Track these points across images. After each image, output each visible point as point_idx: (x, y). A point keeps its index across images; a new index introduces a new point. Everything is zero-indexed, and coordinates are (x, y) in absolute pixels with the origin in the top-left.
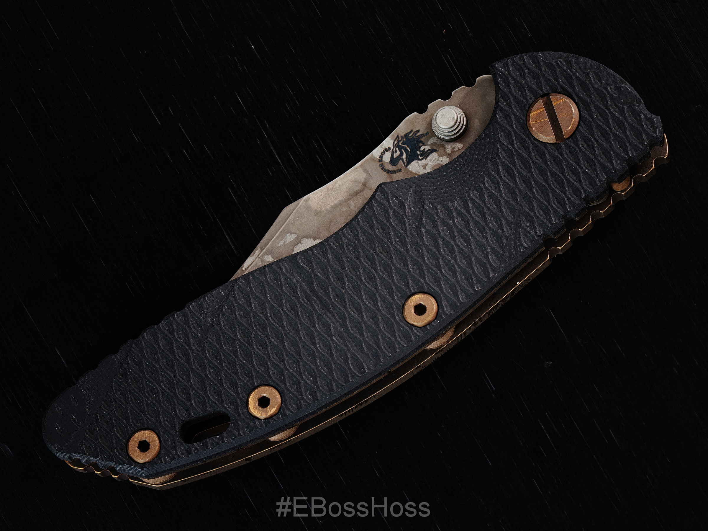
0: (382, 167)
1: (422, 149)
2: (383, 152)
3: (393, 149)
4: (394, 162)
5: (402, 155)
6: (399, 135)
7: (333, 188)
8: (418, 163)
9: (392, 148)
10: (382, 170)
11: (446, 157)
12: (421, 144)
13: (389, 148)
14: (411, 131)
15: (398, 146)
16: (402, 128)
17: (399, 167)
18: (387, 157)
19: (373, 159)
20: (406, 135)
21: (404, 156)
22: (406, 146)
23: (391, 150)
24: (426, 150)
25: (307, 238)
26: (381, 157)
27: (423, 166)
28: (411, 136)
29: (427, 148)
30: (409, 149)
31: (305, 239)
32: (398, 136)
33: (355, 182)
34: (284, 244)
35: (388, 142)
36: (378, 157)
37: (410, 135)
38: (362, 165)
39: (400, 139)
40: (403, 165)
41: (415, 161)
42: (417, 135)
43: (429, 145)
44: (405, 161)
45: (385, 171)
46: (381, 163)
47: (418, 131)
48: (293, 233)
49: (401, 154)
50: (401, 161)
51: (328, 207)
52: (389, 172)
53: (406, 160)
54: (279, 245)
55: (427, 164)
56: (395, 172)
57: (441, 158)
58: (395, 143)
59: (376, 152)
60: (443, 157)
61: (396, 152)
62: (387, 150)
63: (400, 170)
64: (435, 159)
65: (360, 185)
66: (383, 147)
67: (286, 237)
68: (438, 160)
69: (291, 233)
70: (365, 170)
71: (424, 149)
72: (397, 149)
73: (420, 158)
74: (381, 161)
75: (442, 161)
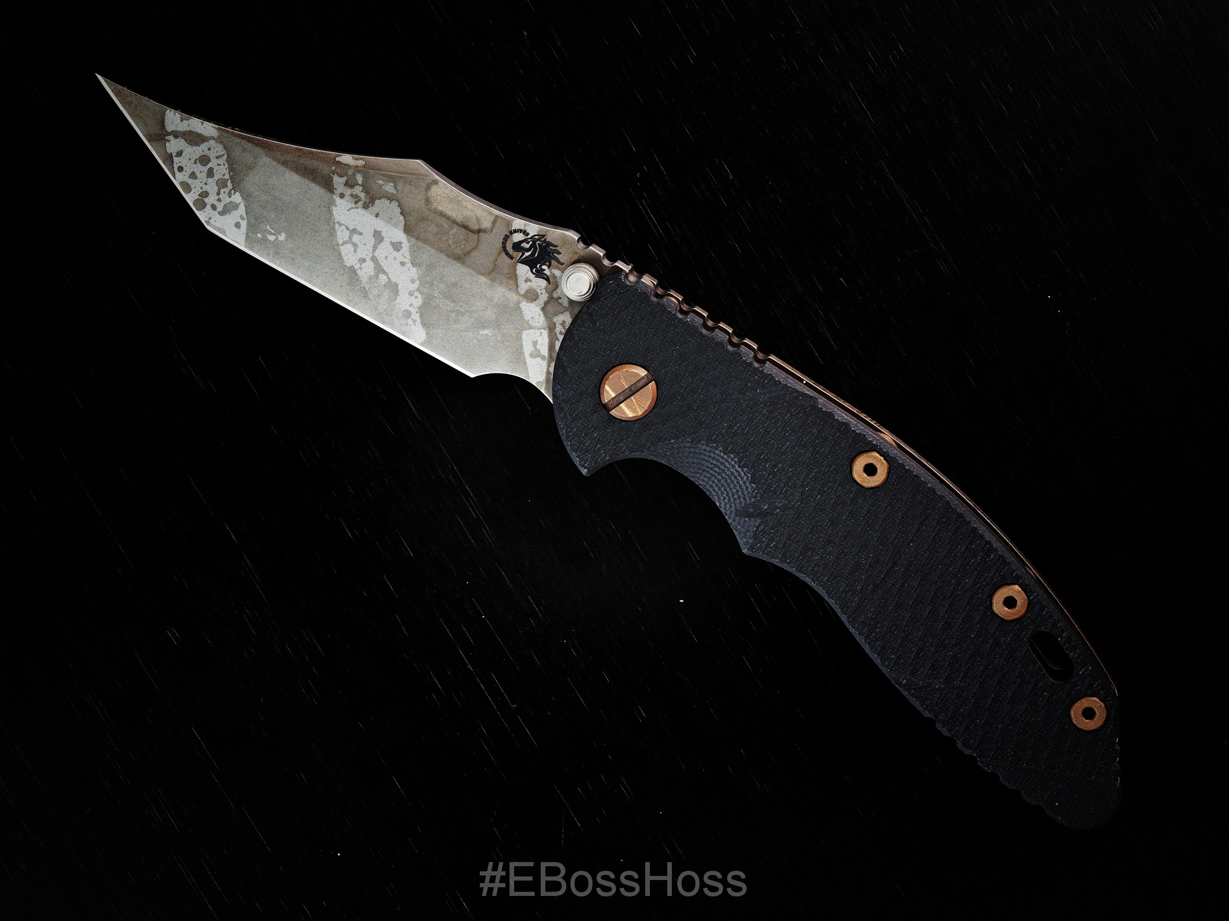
0: (506, 238)
1: (544, 267)
2: (520, 231)
3: (529, 239)
4: (517, 246)
5: (527, 252)
6: (546, 237)
7: (460, 201)
8: (528, 271)
9: (529, 236)
10: (502, 241)
11: (548, 295)
12: (547, 263)
13: (528, 234)
14: (556, 246)
15: (534, 243)
16: (555, 234)
17: (514, 256)
18: (518, 237)
19: (509, 223)
20: (549, 244)
21: (527, 254)
22: (538, 250)
23: (527, 237)
24: (544, 272)
25: (399, 206)
26: (515, 231)
27: (527, 278)
28: (550, 249)
29: (547, 272)
30: (537, 254)
31: (397, 204)
32: (544, 235)
33: (477, 219)
34: (382, 185)
35: (534, 228)
36: (513, 228)
37: (551, 247)
38: (497, 217)
39: (543, 240)
40: (518, 258)
41: (527, 268)
42: (555, 254)
43: (551, 272)
44: (524, 257)
45: (503, 243)
46: (509, 234)
47: (559, 253)
48: (396, 188)
49: (528, 250)
50: (521, 254)
51: (440, 208)
52: (504, 247)
53: (524, 258)
54: (377, 181)
55: (531, 281)
56: (507, 254)
57: (544, 291)
58: (536, 237)
59: (519, 223)
60: (546, 292)
61: (528, 243)
62: (525, 233)
63: (512, 258)
64: (540, 286)
65: (477, 227)
66: (527, 227)
67: (389, 183)
68: (541, 290)
70: (494, 222)
71: (544, 270)
72: (531, 242)
73: (534, 271)
74: (511, 233)
75: (542, 293)
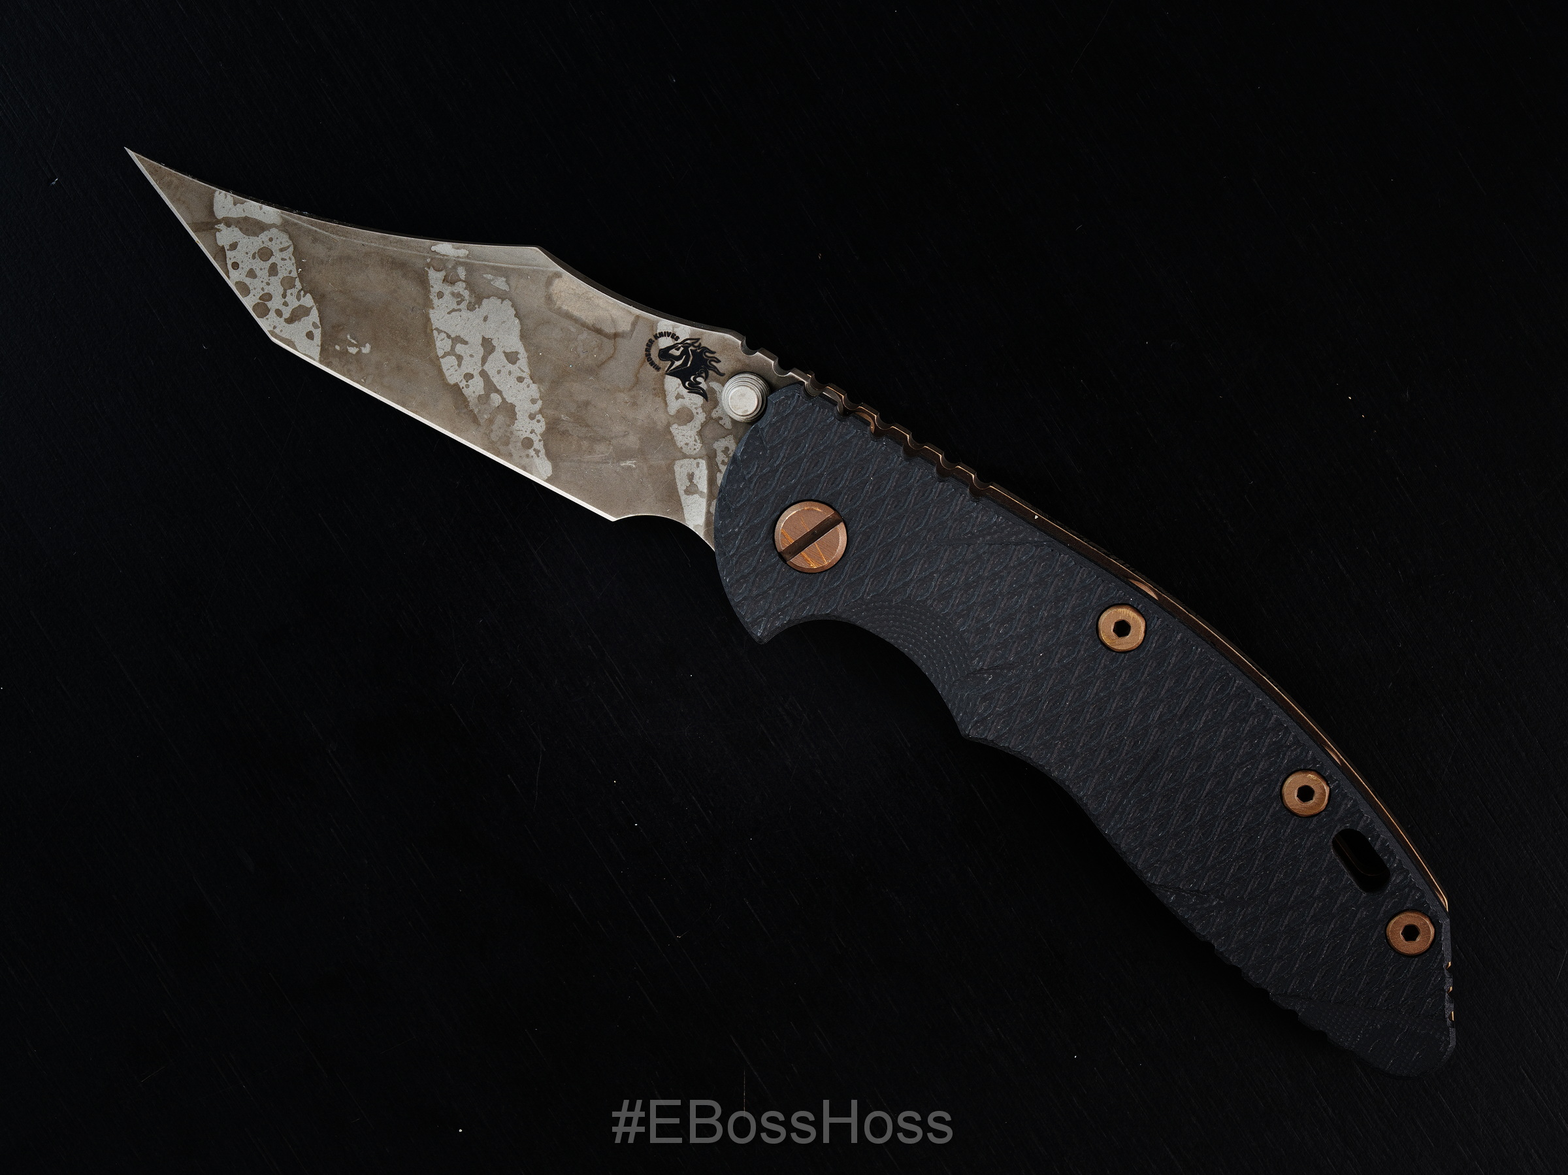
0: (650, 343)
1: (699, 379)
2: (668, 334)
3: (679, 344)
4: (665, 354)
5: (677, 361)
6: (700, 341)
7: (590, 299)
8: (679, 385)
9: (679, 341)
10: (646, 347)
11: (705, 415)
12: (704, 375)
13: (677, 338)
14: (713, 353)
15: (686, 348)
16: (712, 338)
17: (661, 366)
18: (665, 342)
19: (653, 325)
20: (705, 350)
21: (677, 363)
22: (691, 358)
23: (676, 342)
24: (700, 386)
25: (512, 306)
26: (661, 335)
27: (678, 394)
28: (706, 356)
29: (703, 385)
30: (690, 363)
31: (510, 303)
32: (698, 339)
33: (613, 321)
34: (491, 280)
35: (685, 331)
36: (658, 331)
37: (707, 354)
38: (638, 317)
39: (696, 344)
40: (666, 369)
41: (679, 381)
42: (713, 363)
43: (708, 386)
44: (672, 368)
45: (646, 350)
46: (653, 339)
47: (718, 361)
48: (509, 284)
49: (678, 358)
50: (670, 363)
51: (565, 307)
52: (648, 355)
53: (674, 369)
54: (485, 276)
55: (683, 398)
56: (652, 364)
57: (700, 410)
58: (688, 342)
59: (665, 324)
60: (703, 411)
61: (678, 349)
62: (674, 337)
63: (658, 369)
64: (695, 404)
65: (613, 331)
66: (675, 330)
67: (499, 278)
68: (696, 408)
69: (507, 282)
70: (634, 324)
71: (700, 383)
72: (682, 349)
73: (687, 384)
74: (656, 337)
75: (697, 413)
